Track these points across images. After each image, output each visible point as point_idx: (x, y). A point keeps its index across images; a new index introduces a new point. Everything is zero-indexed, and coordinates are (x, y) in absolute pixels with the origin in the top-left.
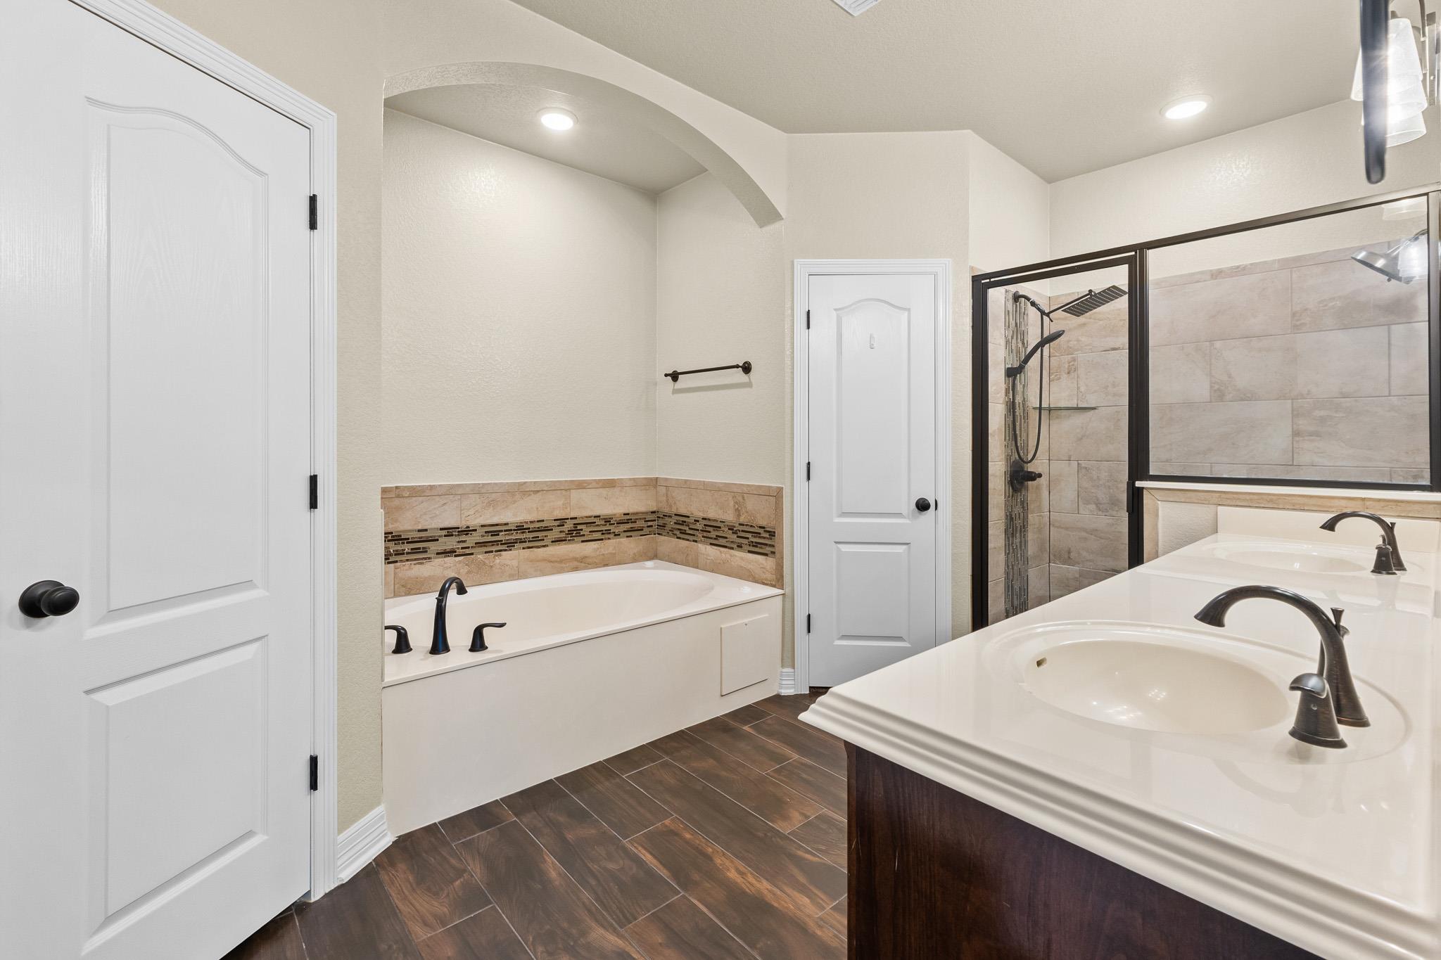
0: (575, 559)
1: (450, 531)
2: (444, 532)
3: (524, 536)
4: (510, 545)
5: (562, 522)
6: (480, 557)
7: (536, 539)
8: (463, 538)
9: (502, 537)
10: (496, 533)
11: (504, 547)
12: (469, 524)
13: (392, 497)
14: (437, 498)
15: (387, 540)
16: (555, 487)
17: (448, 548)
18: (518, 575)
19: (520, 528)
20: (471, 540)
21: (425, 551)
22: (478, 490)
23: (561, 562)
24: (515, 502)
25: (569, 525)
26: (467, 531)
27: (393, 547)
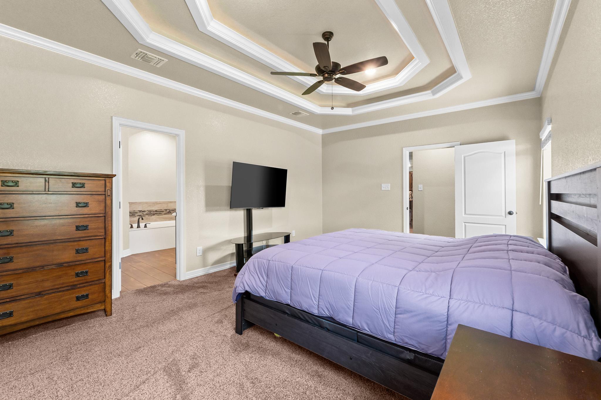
0: (169, 218)
1: (140, 211)
2: (139, 211)
3: (157, 213)
4: (154, 214)
5: (166, 210)
6: (147, 217)
7: (160, 213)
8: (143, 213)
9: (152, 213)
10: (151, 212)
11: (153, 215)
12: (145, 210)
13: (131, 204)
14: (137, 205)
15: (130, 213)
16: (164, 203)
17: (140, 215)
18: (156, 221)
19: (156, 211)
20: (145, 213)
21: (135, 215)
22: (146, 203)
23: (166, 218)
24: (155, 206)
25: (168, 211)
26: (144, 211)
27: (131, 214)
